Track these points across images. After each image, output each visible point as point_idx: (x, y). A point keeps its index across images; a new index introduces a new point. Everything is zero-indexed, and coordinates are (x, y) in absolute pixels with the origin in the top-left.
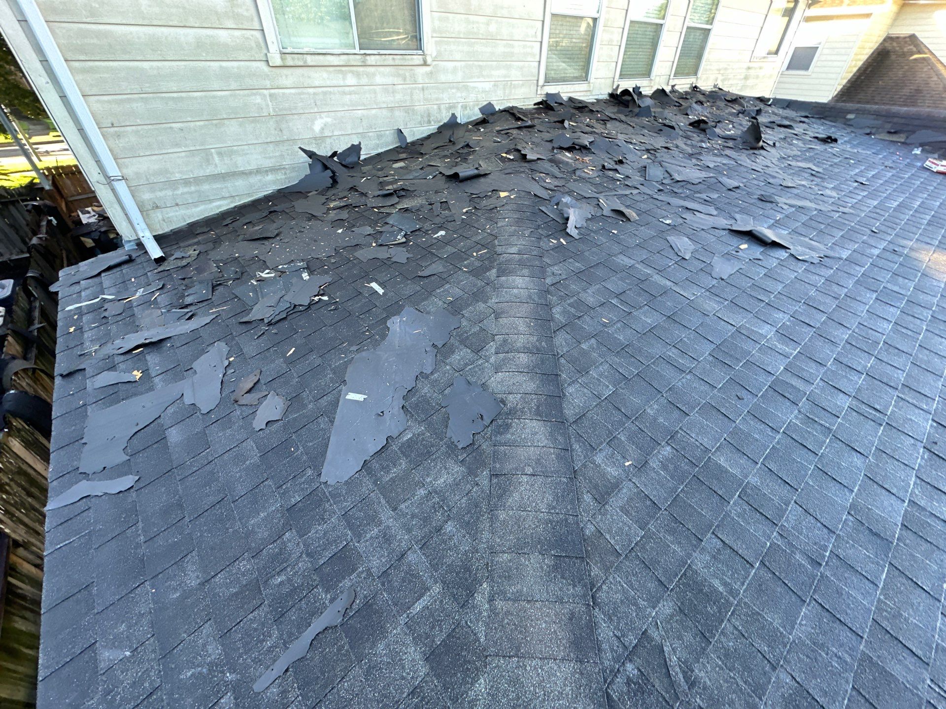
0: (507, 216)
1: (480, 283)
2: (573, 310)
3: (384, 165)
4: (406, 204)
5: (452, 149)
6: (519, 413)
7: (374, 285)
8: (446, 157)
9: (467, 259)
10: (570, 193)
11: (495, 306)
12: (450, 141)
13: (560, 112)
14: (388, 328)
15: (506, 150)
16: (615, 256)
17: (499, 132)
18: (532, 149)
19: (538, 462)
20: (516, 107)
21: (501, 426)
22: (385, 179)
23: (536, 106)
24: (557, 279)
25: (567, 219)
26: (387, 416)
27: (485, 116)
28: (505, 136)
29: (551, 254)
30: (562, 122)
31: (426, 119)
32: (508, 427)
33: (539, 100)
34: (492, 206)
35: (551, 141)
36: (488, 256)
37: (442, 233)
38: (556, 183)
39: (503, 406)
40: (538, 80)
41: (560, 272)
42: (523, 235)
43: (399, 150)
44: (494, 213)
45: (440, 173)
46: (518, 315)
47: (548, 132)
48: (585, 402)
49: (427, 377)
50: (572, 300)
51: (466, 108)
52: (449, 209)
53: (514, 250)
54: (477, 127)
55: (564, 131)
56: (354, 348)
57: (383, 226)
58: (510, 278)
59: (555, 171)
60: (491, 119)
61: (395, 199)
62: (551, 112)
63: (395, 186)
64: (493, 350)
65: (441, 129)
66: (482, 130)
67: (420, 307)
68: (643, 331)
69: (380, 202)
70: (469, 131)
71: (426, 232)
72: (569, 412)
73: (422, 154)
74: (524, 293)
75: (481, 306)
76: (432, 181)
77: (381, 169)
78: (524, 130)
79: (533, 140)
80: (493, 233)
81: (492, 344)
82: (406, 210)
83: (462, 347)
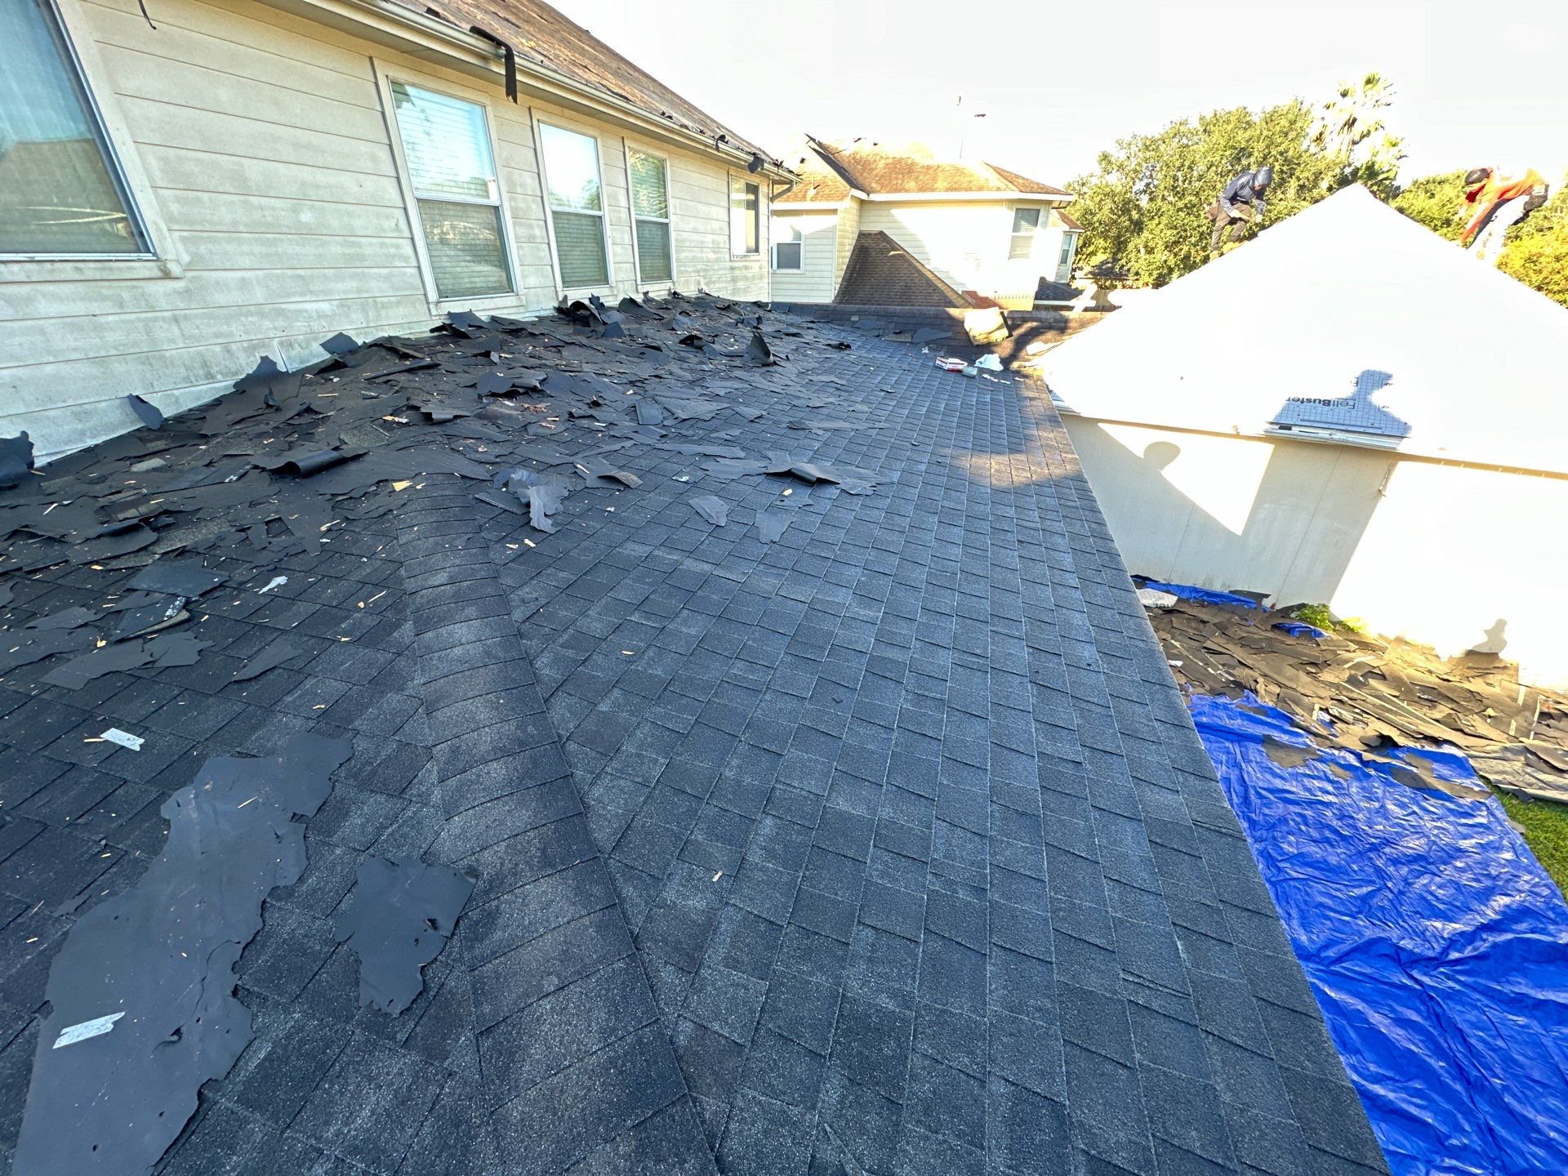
0: (414, 522)
1: (382, 657)
2: (570, 653)
3: (105, 470)
4: (178, 540)
5: (276, 420)
6: (510, 879)
7: (114, 735)
8: (262, 435)
9: (347, 618)
10: (524, 463)
11: (423, 692)
12: (269, 406)
13: (481, 340)
14: (167, 822)
15: (390, 410)
17: (370, 380)
18: (441, 401)
19: (565, 956)
20: (397, 338)
21: (477, 922)
22: (113, 498)
23: (436, 334)
24: (533, 607)
25: (528, 505)
26: (191, 1035)
27: (336, 357)
28: (384, 385)
29: (512, 569)
30: (487, 354)
31: (201, 372)
32: (492, 917)
33: (438, 323)
34: (382, 510)
35: (474, 386)
36: (390, 602)
37: (281, 580)
38: (498, 450)
39: (473, 881)
40: (425, 295)
41: (535, 595)
42: (454, 549)
43: (145, 434)
44: (388, 521)
45: (256, 467)
46: (470, 694)
47: (466, 372)
49: (289, 892)
50: (565, 637)
51: (291, 345)
52: (288, 531)
53: (441, 578)
54: (325, 375)
55: (494, 369)
56: (69, 906)
57: (121, 597)
58: (443, 631)
59: (492, 431)
60: (350, 360)
61: (148, 536)
62: (463, 342)
63: (143, 509)
64: (434, 777)
65: (242, 388)
66: (335, 380)
67: (251, 746)
68: (688, 650)
69: (107, 548)
70: (310, 383)
71: (240, 587)
72: (603, 834)
73: (204, 436)
74: (475, 650)
75: (393, 700)
76: (240, 484)
77: (101, 479)
78: (420, 373)
79: (441, 388)
80: (394, 556)
81: (428, 766)
82: (182, 552)
83: (367, 794)
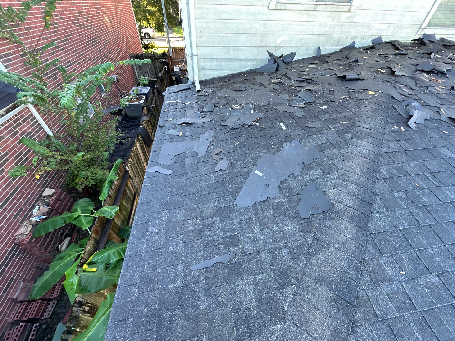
0: (368, 106)
1: (339, 139)
2: (395, 171)
3: (304, 65)
4: (310, 87)
5: (346, 62)
6: (341, 215)
7: (282, 124)
8: (341, 65)
9: (336, 124)
10: (418, 100)
11: (344, 154)
12: (346, 57)
13: (430, 47)
14: (283, 147)
15: (381, 67)
16: (440, 147)
17: (380, 55)
18: (400, 68)
19: (343, 244)
20: (398, 41)
21: (327, 216)
22: (303, 72)
23: (413, 42)
24: (391, 150)
25: (411, 116)
26: (270, 187)
27: (374, 45)
28: (384, 58)
29: (392, 135)
30: (430, 54)
31: (336, 43)
32: (331, 219)
33: (417, 38)
34: (361, 98)
35: (416, 65)
36: (349, 125)
37: (326, 107)
38: (411, 92)
39: (332, 207)
40: (421, 25)
41: (394, 147)
42: (376, 119)
43: (315, 58)
44: (361, 102)
45: (335, 74)
46: (357, 163)
47: (416, 59)
48: (385, 226)
49: (295, 177)
50: (396, 165)
51: (363, 39)
52: (334, 95)
53: (367, 126)
54: (366, 51)
55: (429, 60)
56: (264, 151)
57: (295, 96)
58: (359, 141)
59: (413, 85)
60: (377, 47)
61: (305, 84)
62: (423, 47)
63: (307, 77)
64: (335, 176)
65: (342, 50)
66: (369, 53)
67: (302, 142)
68: (445, 200)
69: (296, 84)
70: (361, 52)
71: (316, 105)
72: (372, 227)
73: (327, 62)
74: (365, 152)
75: (336, 151)
76: (329, 78)
77: (302, 67)
78: (398, 56)
79: (403, 63)
80: (357, 113)
81: (336, 173)
82: (309, 91)
83: (318, 169)
